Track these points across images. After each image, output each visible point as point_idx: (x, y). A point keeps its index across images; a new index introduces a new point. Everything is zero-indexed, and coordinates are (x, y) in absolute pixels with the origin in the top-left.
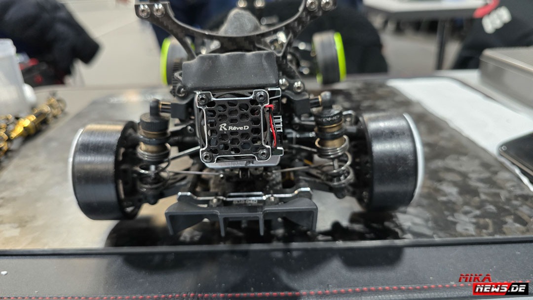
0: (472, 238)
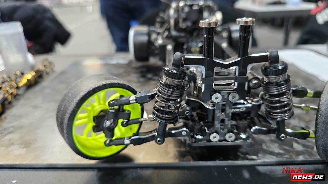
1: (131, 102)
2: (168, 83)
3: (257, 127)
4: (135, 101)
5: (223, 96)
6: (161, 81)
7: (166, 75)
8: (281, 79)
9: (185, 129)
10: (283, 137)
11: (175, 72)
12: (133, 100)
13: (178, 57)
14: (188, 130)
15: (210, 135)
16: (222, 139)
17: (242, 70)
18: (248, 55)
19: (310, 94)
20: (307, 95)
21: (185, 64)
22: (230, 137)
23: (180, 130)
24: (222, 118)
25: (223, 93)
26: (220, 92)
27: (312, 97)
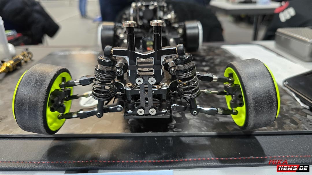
1: (76, 84)
2: (102, 69)
4: (79, 83)
5: (144, 80)
6: (96, 68)
7: (100, 63)
9: (120, 106)
10: (195, 113)
11: (107, 61)
14: (122, 107)
15: (137, 110)
16: (147, 113)
17: (157, 60)
18: (161, 48)
19: (215, 79)
20: (213, 80)
21: (113, 55)
22: (153, 112)
23: (115, 107)
24: (145, 97)
25: (144, 77)
26: (142, 77)
27: (217, 82)
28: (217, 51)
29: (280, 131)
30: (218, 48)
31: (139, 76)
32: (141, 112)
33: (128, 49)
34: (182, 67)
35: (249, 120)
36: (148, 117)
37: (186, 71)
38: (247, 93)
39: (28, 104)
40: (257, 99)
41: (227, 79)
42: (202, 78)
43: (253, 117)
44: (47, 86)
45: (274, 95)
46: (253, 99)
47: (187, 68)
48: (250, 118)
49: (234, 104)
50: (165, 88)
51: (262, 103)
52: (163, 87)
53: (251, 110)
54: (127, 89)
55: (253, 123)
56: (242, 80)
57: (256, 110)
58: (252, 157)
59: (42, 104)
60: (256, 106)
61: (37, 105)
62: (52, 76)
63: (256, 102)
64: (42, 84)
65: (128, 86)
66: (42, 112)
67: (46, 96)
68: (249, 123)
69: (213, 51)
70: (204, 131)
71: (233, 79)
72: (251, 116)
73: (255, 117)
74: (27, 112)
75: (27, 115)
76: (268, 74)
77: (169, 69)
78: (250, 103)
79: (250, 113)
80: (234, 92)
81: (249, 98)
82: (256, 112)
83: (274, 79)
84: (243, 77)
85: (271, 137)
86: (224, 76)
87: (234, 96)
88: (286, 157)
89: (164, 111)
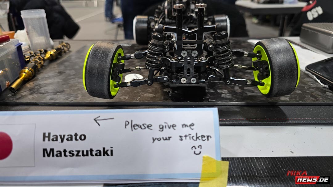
0: (288, 102)
1: (132, 57)
2: (155, 43)
3: (212, 76)
4: (134, 57)
5: (188, 53)
6: (150, 42)
7: (153, 38)
8: (224, 41)
9: (166, 76)
10: (228, 82)
11: (159, 36)
12: (133, 56)
13: (162, 27)
14: (168, 77)
15: (181, 79)
16: (189, 82)
17: (199, 36)
18: (203, 26)
19: (246, 54)
20: (244, 55)
21: (165, 31)
22: (194, 81)
23: (162, 77)
24: (188, 68)
25: (188, 51)
26: (186, 50)
27: (247, 57)
28: (243, 44)
29: (301, 102)
30: (244, 42)
31: (184, 50)
32: (184, 81)
33: (177, 27)
34: (219, 41)
35: (274, 86)
36: (190, 85)
37: (222, 45)
38: (273, 63)
39: (97, 70)
40: (281, 68)
41: (256, 54)
42: (236, 53)
43: (277, 83)
44: (111, 56)
45: (295, 65)
46: (278, 67)
47: (224, 43)
48: (275, 84)
49: (261, 77)
50: (204, 61)
51: (285, 71)
52: (203, 60)
53: (276, 77)
54: (173, 62)
55: (277, 89)
56: (269, 53)
57: (280, 77)
58: (276, 119)
59: (108, 70)
60: (280, 73)
61: (105, 70)
62: (114, 49)
63: (280, 70)
64: (108, 55)
65: (173, 60)
66: (107, 76)
67: (111, 63)
68: (274, 88)
69: (240, 44)
70: (235, 101)
71: (260, 55)
72: (276, 82)
73: (279, 83)
74: (96, 76)
75: (95, 79)
76: (291, 48)
77: (208, 46)
78: (275, 71)
79: (275, 80)
80: (261, 66)
81: (274, 67)
82: (280, 79)
83: (295, 52)
84: (269, 50)
85: (293, 107)
86: (254, 52)
87: (261, 69)
88: (306, 119)
89: (202, 81)
